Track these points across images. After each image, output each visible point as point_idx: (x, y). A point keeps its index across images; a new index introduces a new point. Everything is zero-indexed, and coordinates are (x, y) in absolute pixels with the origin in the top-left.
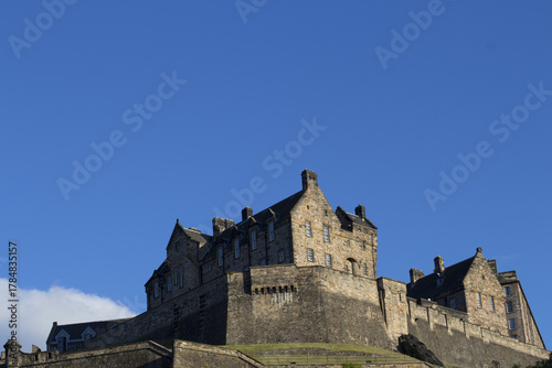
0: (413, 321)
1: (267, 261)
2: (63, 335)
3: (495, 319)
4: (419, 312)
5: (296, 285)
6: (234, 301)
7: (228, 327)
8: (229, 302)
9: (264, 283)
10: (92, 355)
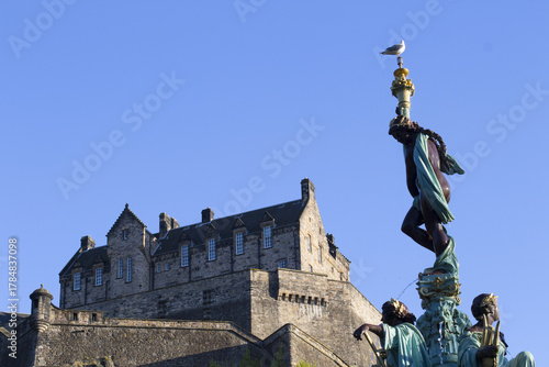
5: (326, 299)
8: (253, 302)
9: (294, 289)
10: (154, 327)
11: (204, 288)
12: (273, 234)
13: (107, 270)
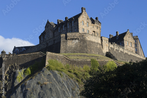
0: (110, 48)
1: (72, 31)
2: (17, 50)
3: (132, 48)
4: (112, 46)
5: (79, 38)
6: (62, 42)
7: (61, 49)
9: (71, 37)
10: (24, 55)
12: (74, 23)
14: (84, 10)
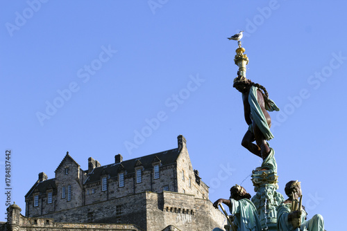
5: (194, 210)
6: (151, 213)
8: (148, 213)
9: (173, 204)
10: (85, 228)
11: (116, 204)
12: (160, 170)
13: (55, 193)
14: (184, 144)
